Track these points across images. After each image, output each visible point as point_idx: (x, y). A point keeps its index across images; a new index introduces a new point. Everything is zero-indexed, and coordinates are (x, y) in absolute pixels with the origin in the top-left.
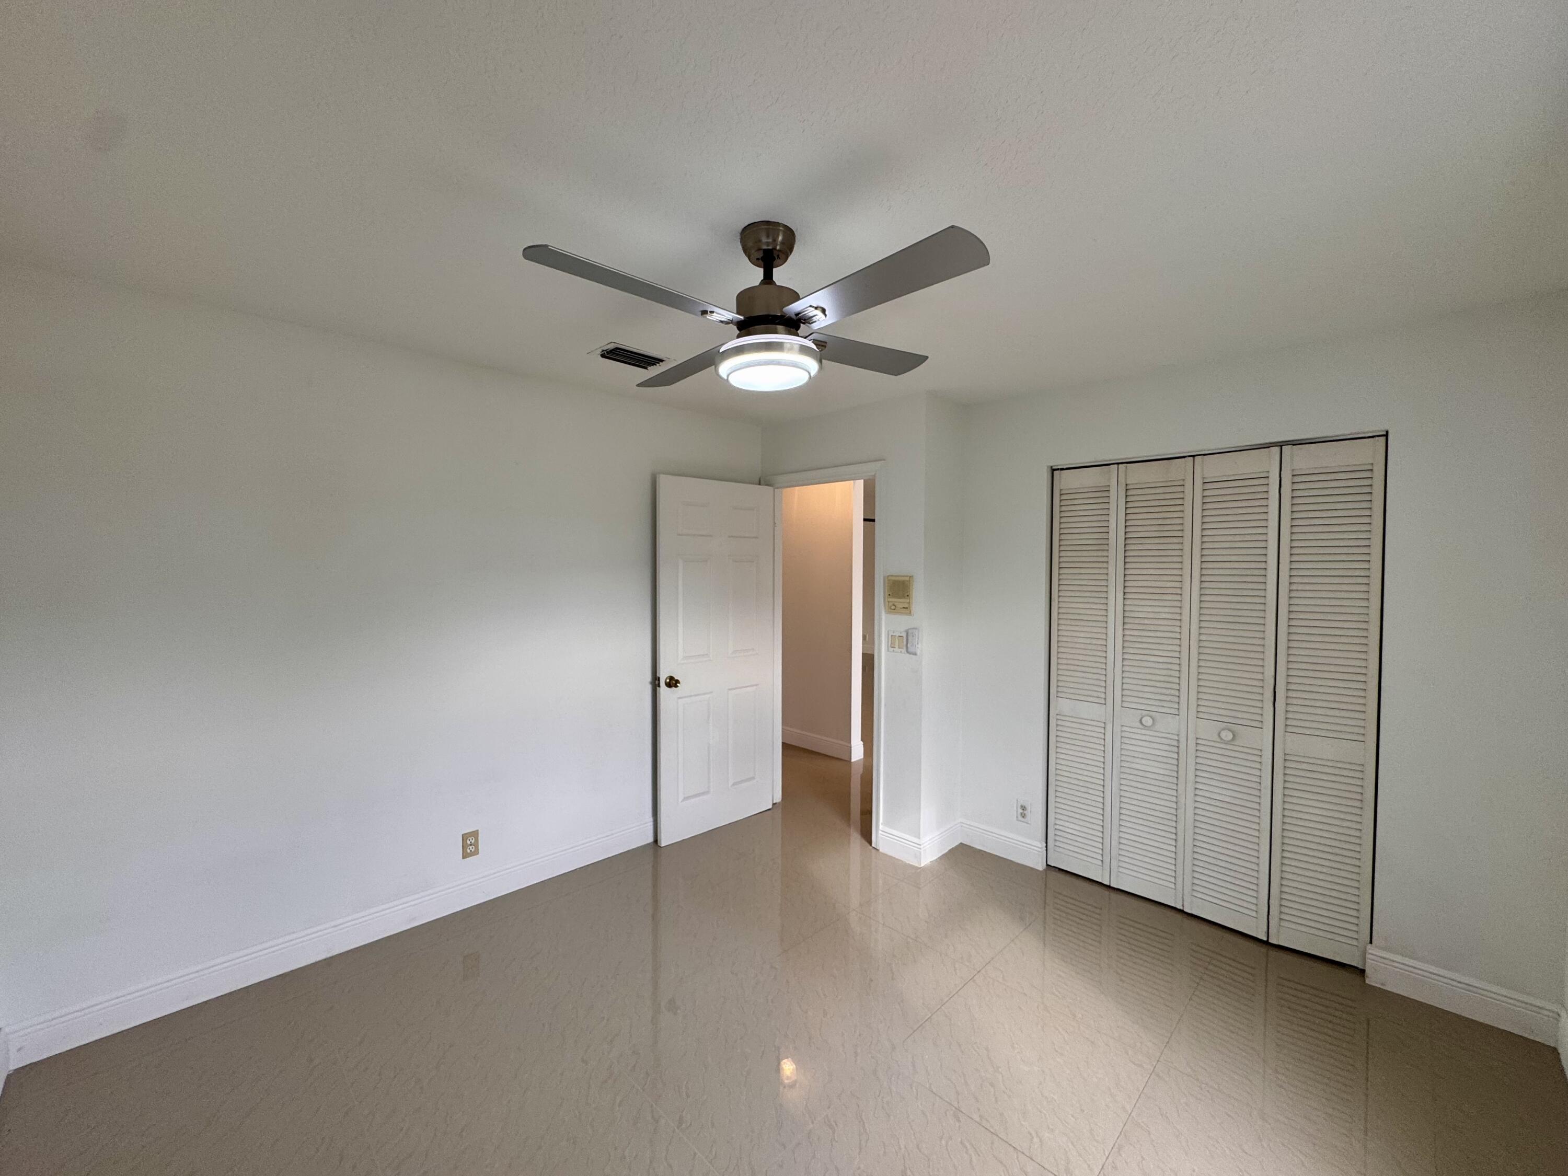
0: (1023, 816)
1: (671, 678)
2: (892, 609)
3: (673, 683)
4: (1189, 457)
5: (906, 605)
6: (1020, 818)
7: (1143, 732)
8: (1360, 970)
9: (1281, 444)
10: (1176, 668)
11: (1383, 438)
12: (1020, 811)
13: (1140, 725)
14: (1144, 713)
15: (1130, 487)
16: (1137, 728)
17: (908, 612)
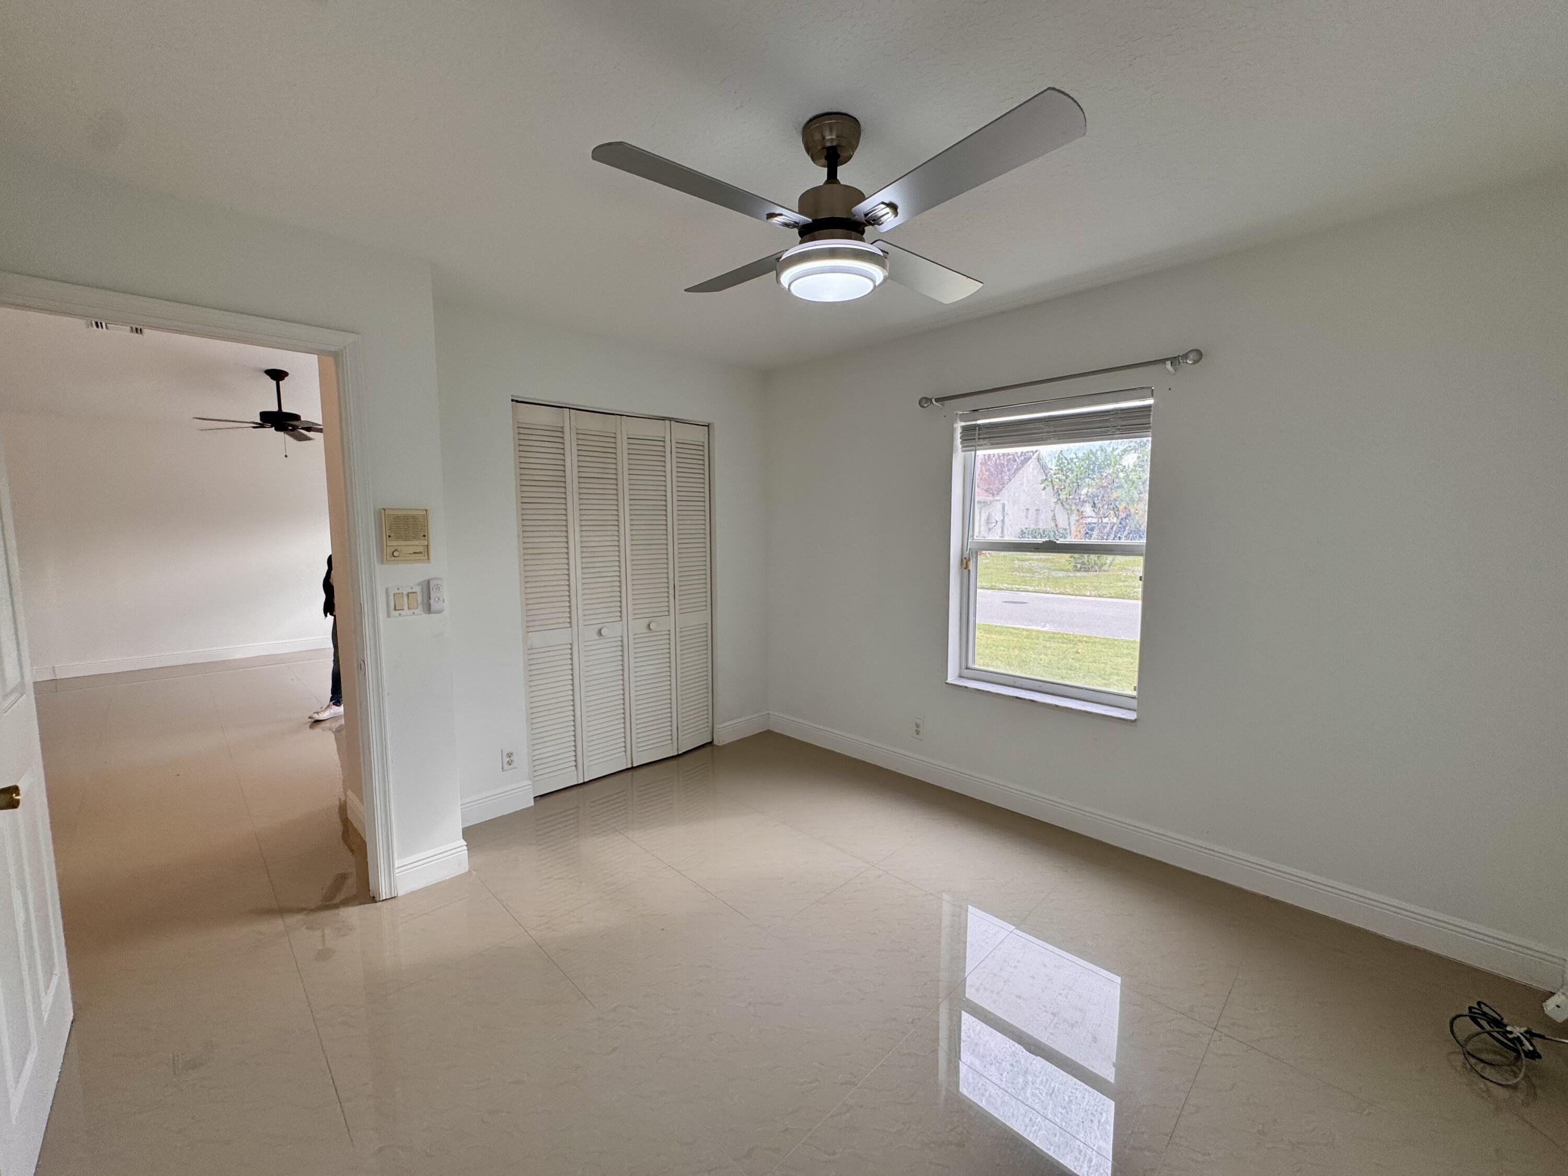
2: (394, 555)
4: (617, 415)
5: (420, 549)
6: (506, 766)
7: (601, 641)
8: (711, 743)
9: (670, 419)
10: (618, 584)
11: (707, 428)
12: (506, 760)
13: (597, 637)
14: (599, 626)
15: (579, 432)
16: (596, 640)
17: (423, 558)
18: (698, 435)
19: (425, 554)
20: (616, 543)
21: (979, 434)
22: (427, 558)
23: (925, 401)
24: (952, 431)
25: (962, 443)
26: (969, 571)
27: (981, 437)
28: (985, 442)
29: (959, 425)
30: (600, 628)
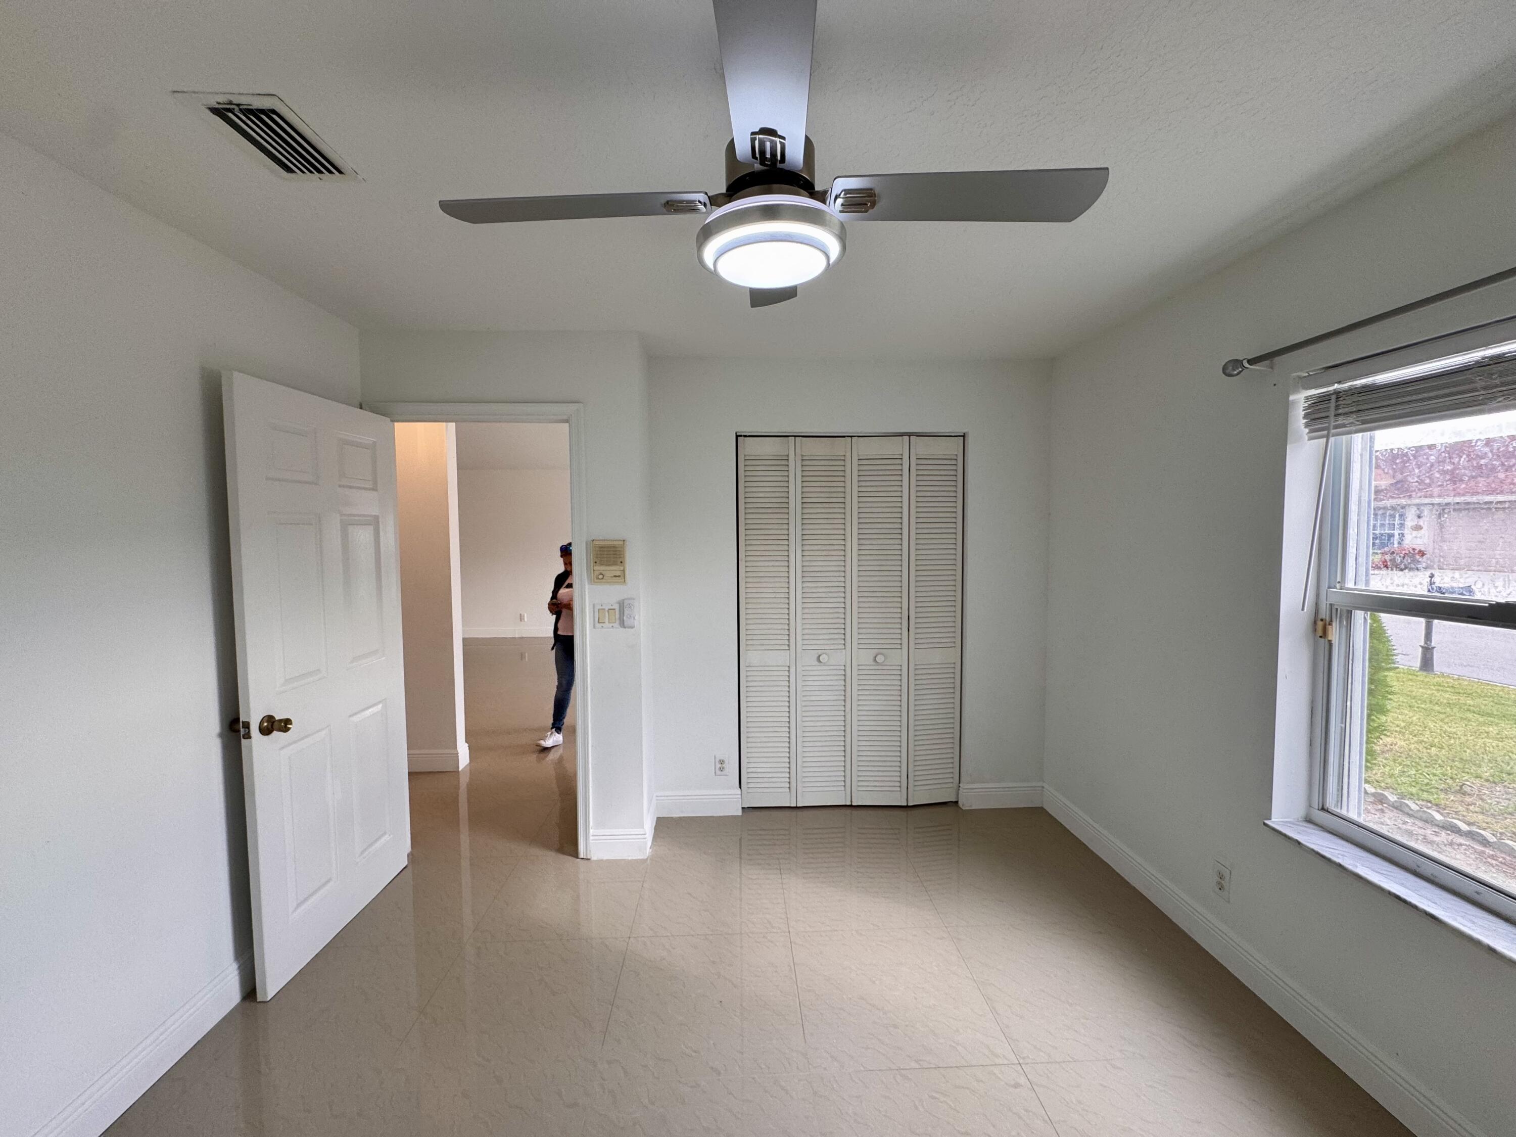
0: (721, 769)
1: (270, 719)
2: (599, 578)
3: (271, 725)
4: (848, 436)
5: (618, 573)
6: (718, 772)
7: (819, 668)
8: (957, 802)
9: (910, 435)
10: (842, 610)
11: (962, 438)
12: (718, 766)
13: (816, 663)
14: (820, 652)
15: (804, 458)
16: (815, 666)
17: (621, 580)
18: (952, 447)
19: (621, 577)
20: (843, 569)
21: (1337, 407)
22: (623, 580)
23: (1232, 367)
24: (1286, 407)
25: (1307, 425)
26: (1330, 644)
27: (1340, 411)
28: (1350, 419)
29: (1300, 399)
30: (820, 653)
